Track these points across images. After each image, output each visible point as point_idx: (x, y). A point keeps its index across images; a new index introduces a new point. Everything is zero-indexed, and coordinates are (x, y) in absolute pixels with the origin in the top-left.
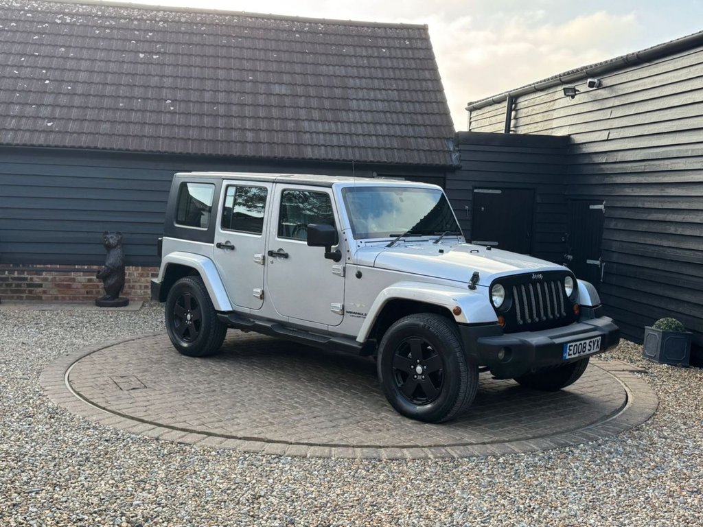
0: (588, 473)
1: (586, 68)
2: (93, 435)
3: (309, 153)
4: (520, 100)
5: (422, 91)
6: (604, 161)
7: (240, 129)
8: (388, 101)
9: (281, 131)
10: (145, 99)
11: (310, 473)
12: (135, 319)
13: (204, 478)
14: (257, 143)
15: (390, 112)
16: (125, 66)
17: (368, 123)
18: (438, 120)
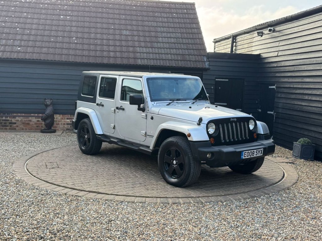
0: (264, 210)
1: (268, 23)
2: (36, 192)
3: (139, 62)
4: (238, 38)
5: (192, 33)
6: (276, 66)
7: (107, 51)
8: (176, 38)
9: (126, 52)
10: (63, 37)
11: (136, 210)
12: (59, 139)
13: (86, 212)
14: (115, 57)
15: (177, 43)
16: (54, 22)
17: (167, 48)
18: (200, 47)
